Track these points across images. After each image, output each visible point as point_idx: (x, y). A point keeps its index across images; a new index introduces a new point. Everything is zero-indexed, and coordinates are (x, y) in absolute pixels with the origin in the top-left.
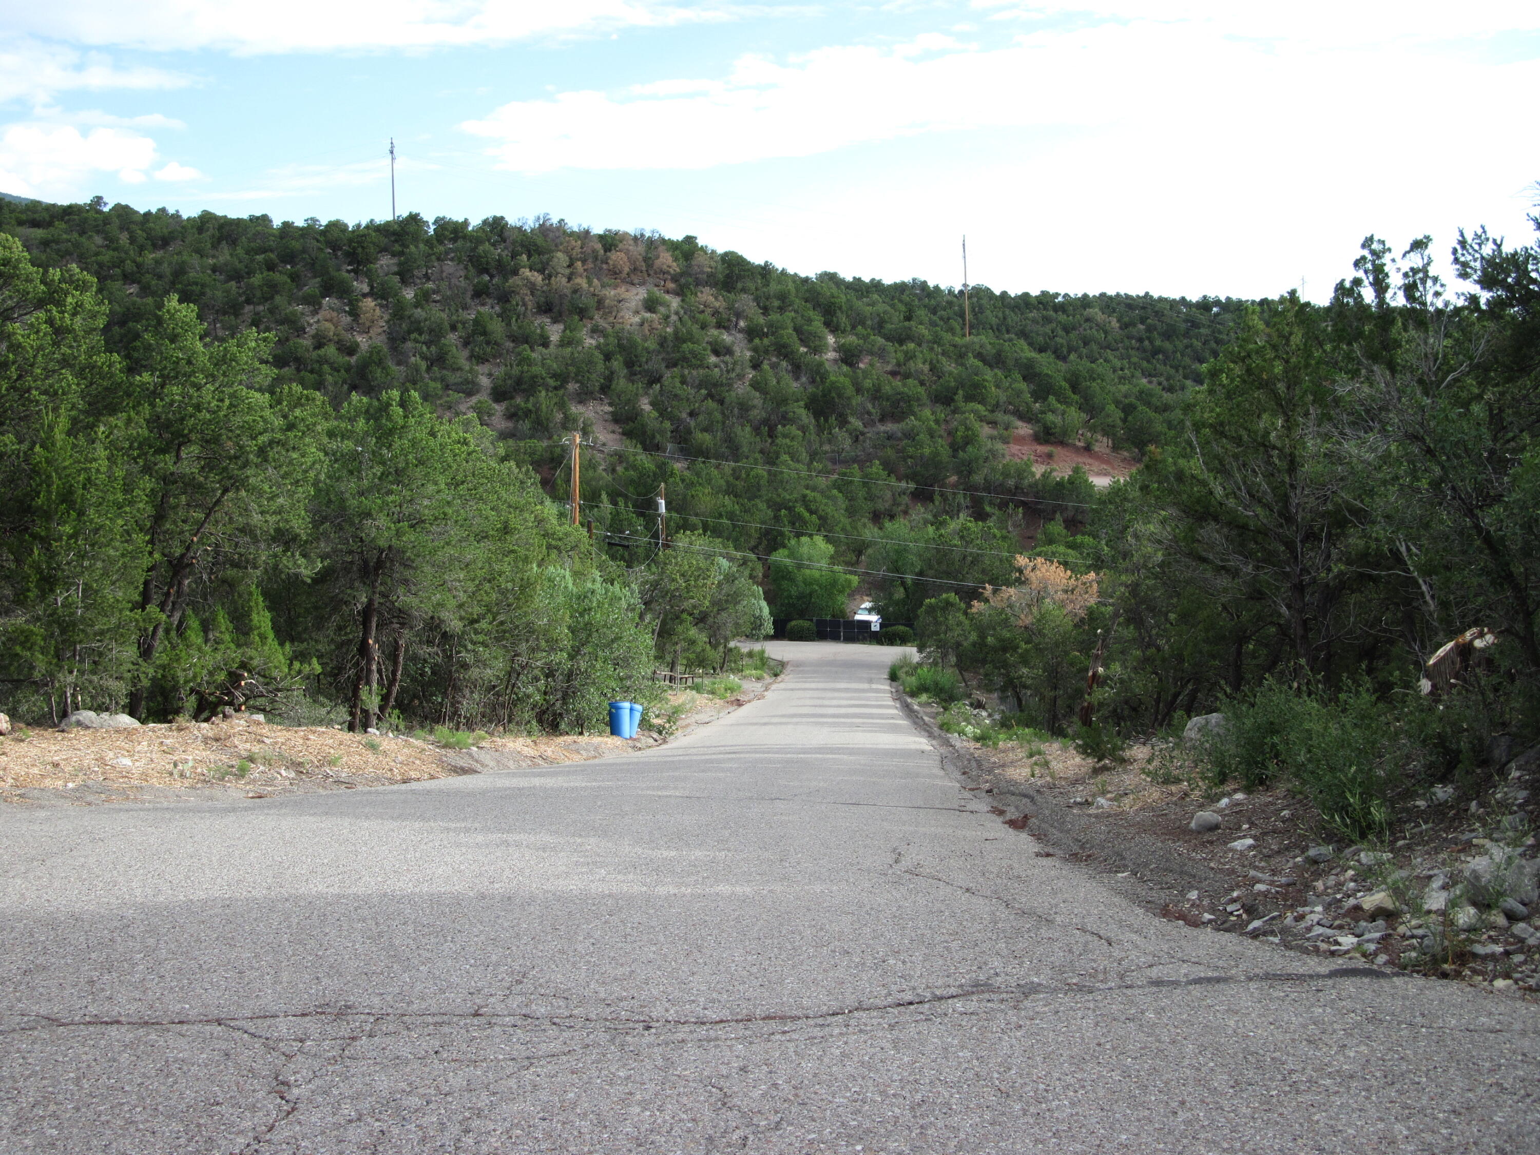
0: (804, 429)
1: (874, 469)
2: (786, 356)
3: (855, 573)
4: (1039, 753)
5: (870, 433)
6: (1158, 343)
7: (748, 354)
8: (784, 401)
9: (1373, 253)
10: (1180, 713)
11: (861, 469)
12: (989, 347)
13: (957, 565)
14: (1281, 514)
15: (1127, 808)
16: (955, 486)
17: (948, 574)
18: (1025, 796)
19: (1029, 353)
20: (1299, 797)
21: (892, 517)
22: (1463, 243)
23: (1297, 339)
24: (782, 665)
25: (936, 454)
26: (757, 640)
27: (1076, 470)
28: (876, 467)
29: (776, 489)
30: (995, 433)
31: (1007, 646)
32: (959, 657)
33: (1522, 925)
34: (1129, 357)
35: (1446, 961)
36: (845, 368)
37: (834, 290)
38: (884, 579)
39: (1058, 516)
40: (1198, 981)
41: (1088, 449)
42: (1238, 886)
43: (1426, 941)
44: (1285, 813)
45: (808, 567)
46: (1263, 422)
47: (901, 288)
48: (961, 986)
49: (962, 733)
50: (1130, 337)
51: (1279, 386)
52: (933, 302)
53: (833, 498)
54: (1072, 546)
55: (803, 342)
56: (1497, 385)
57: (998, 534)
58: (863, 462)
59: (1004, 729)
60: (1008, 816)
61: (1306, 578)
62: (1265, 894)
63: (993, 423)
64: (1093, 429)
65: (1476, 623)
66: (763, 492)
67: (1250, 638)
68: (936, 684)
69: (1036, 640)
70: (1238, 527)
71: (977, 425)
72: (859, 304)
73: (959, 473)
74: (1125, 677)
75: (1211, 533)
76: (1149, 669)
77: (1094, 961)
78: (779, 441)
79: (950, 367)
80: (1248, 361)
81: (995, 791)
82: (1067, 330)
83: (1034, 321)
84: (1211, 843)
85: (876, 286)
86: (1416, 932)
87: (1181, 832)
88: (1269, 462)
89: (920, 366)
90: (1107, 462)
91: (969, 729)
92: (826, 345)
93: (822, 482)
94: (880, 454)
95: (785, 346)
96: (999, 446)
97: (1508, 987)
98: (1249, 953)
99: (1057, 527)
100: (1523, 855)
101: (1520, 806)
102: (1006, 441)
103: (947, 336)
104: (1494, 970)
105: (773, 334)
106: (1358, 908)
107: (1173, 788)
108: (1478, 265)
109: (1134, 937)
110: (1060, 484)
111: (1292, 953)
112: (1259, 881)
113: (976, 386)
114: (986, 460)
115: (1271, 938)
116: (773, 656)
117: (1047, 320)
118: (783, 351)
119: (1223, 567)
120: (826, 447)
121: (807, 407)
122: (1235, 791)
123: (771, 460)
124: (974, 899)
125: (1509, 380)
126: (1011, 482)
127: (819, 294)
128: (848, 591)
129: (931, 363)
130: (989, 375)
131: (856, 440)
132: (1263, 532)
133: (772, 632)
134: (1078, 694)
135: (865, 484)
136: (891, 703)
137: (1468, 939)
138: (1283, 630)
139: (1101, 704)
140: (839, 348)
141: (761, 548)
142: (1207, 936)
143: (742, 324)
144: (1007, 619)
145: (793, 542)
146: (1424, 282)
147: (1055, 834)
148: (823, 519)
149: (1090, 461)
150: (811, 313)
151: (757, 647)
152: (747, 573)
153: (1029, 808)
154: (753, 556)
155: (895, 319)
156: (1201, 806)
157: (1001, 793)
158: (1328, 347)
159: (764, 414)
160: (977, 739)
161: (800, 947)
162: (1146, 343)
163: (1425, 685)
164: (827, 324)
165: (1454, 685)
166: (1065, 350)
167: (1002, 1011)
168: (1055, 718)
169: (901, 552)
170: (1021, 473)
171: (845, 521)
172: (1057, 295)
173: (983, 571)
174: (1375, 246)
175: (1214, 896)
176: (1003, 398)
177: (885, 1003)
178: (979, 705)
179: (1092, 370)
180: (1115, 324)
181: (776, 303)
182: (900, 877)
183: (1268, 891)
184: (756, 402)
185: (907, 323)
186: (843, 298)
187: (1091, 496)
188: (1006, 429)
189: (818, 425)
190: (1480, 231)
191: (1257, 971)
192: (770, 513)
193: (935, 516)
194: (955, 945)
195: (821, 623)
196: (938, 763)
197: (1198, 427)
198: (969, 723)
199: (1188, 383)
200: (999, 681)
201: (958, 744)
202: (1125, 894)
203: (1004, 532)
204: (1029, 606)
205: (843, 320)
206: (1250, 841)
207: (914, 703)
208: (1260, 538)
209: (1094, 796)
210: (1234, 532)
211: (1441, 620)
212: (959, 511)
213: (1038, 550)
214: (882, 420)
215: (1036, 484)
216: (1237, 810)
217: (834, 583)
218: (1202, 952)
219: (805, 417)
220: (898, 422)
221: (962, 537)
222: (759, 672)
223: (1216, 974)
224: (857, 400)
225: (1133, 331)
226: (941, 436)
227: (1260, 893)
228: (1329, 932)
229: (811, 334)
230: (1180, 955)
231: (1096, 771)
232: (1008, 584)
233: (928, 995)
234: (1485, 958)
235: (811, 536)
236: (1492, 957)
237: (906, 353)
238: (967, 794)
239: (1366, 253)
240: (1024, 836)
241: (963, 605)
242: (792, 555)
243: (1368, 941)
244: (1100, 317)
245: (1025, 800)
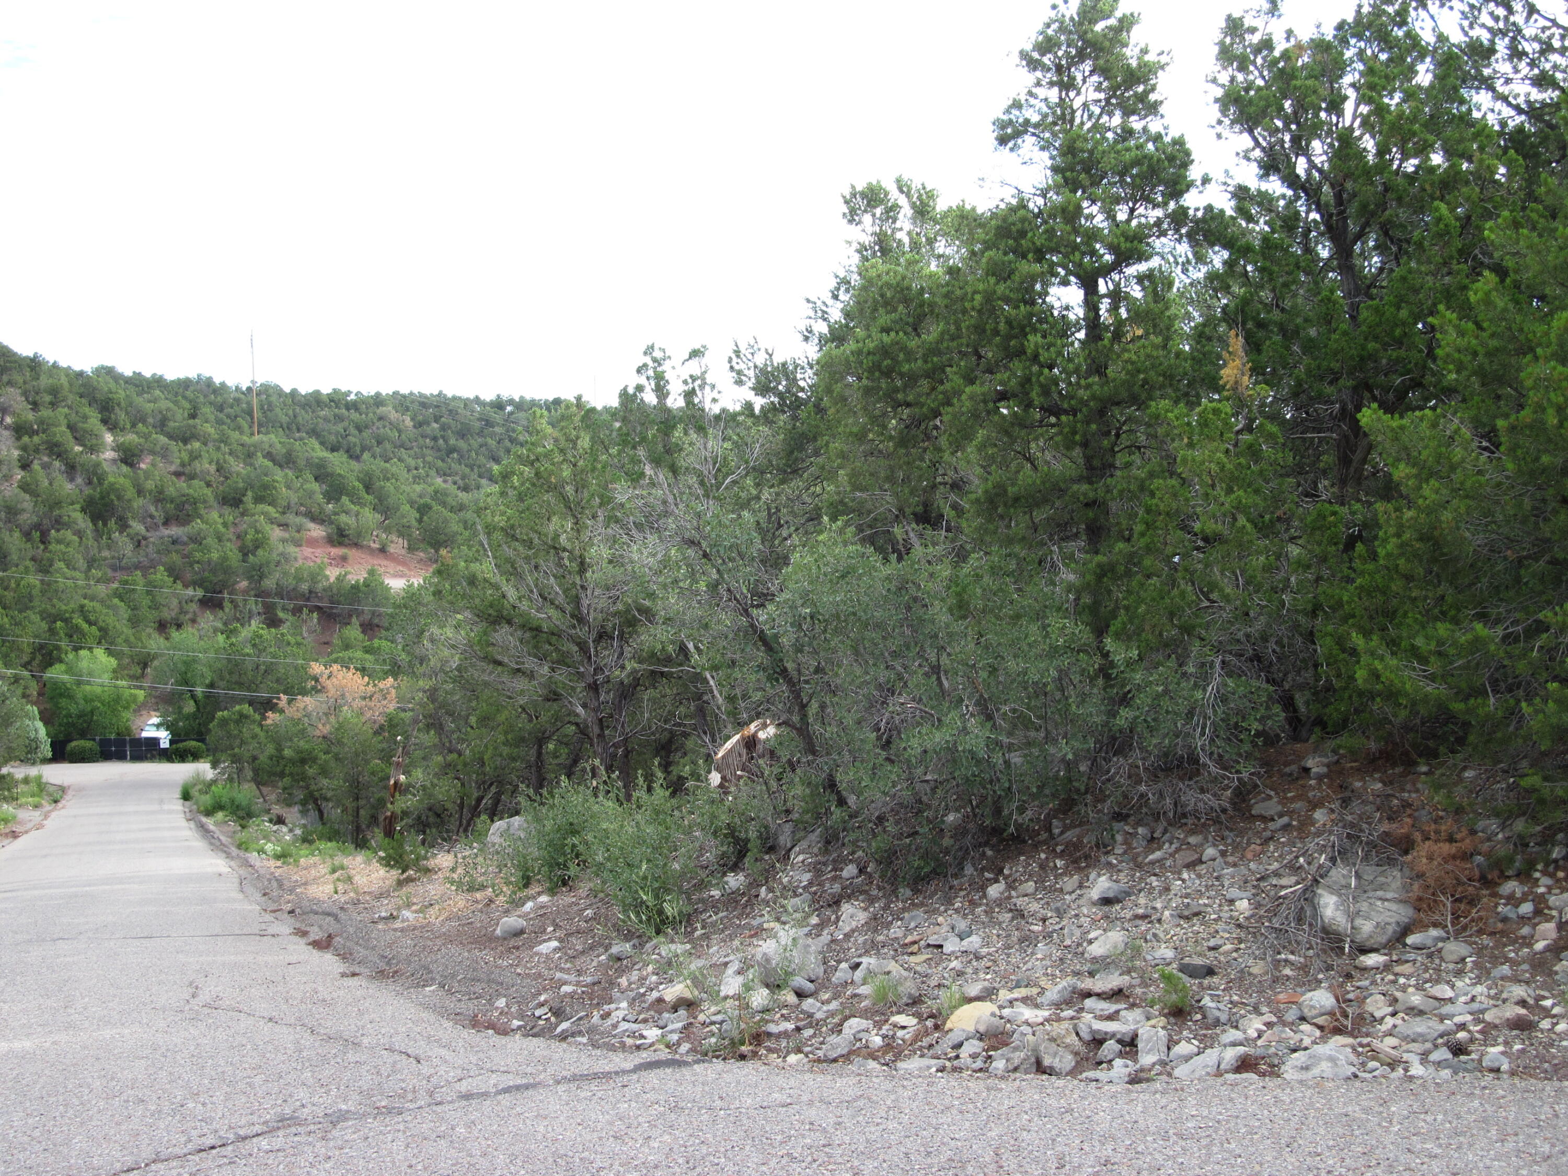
0: (80, 534)
1: (159, 576)
2: (59, 455)
3: (140, 688)
4: (342, 868)
5: (153, 537)
6: (452, 442)
7: (16, 453)
8: (58, 504)
9: (655, 360)
10: (484, 817)
11: (144, 576)
12: (279, 446)
13: (250, 674)
14: (572, 616)
15: (432, 920)
16: (246, 592)
17: (240, 685)
18: (329, 914)
19: (320, 453)
20: (601, 895)
21: (179, 626)
22: (737, 353)
23: (585, 442)
24: (63, 789)
25: (225, 558)
26: (34, 764)
27: (372, 572)
28: (160, 574)
29: (50, 599)
30: (287, 535)
31: (304, 759)
32: (256, 771)
33: (810, 1001)
34: (423, 457)
35: (743, 1044)
36: (125, 469)
37: (112, 385)
38: (173, 693)
39: (354, 620)
40: (507, 1090)
41: (383, 550)
42: (545, 990)
43: (725, 1026)
44: (589, 912)
45: (89, 683)
46: (555, 524)
47: (185, 384)
48: (266, 1123)
49: (261, 851)
50: (424, 436)
51: (568, 488)
52: (219, 399)
53: (114, 608)
54: (367, 650)
55: (78, 440)
56: (772, 486)
57: (292, 640)
58: (146, 570)
59: (306, 845)
60: (313, 937)
61: (600, 678)
62: (572, 995)
63: (284, 526)
64: (388, 530)
65: (758, 716)
66: (36, 603)
67: (549, 738)
68: (232, 801)
69: (335, 749)
70: (531, 629)
71: (268, 527)
72: (139, 401)
73: (250, 578)
74: (428, 784)
75: (505, 636)
76: (451, 775)
77: (403, 1081)
78: (53, 547)
79: (237, 467)
80: (537, 465)
81: (298, 911)
82: (359, 429)
83: (326, 419)
84: (517, 948)
85: (158, 382)
86: (714, 1018)
87: (486, 940)
88: (560, 565)
89: (206, 466)
90: (404, 564)
91: (269, 847)
92: (103, 444)
93: (102, 590)
94: (164, 559)
95: (57, 445)
96: (292, 549)
97: (799, 1062)
98: (556, 1056)
99: (353, 632)
100: (808, 935)
101: (804, 888)
102: (298, 544)
103: (235, 435)
104: (787, 1047)
105: (44, 431)
106: (660, 1000)
107: (478, 895)
108: (751, 373)
109: (443, 1052)
110: (355, 587)
111: (598, 1052)
112: (565, 983)
113: (265, 487)
114: (278, 564)
115: (579, 1039)
116: (52, 781)
117: (339, 418)
118: (55, 450)
119: (518, 670)
120: (106, 553)
121: (83, 510)
122: (539, 894)
123: (44, 568)
124: (277, 1028)
125: (783, 482)
126: (304, 587)
127: (95, 389)
128: (133, 706)
129: (218, 463)
130: (279, 475)
131: (138, 545)
132: (556, 634)
133: (50, 755)
134: (382, 803)
135: (148, 593)
136: (184, 823)
137: (762, 1020)
138: (583, 731)
139: (405, 813)
140: (118, 448)
141: (35, 663)
142: (517, 1042)
143: (8, 420)
144: (305, 729)
145: (71, 656)
146: (702, 387)
147: (360, 952)
148: (104, 630)
149: (385, 563)
150: (87, 410)
151: (33, 771)
152: (19, 692)
153: (333, 927)
154: (26, 674)
155: (179, 417)
156: (507, 912)
157: (304, 913)
158: (614, 451)
159: (35, 519)
160: (278, 857)
161: (89, 1101)
162: (441, 441)
163: (715, 778)
164: (104, 421)
165: (741, 777)
166: (358, 449)
167: (310, 1144)
168: (358, 829)
169: (189, 664)
170: (314, 577)
171: (128, 631)
172: (350, 392)
173: (278, 681)
174: (658, 354)
175: (522, 1002)
176: (294, 499)
177: (185, 1151)
178: (280, 821)
179: (386, 470)
180: (409, 423)
181: (48, 398)
182: (197, 1012)
183: (575, 992)
184: (25, 505)
185: (191, 422)
186: (121, 394)
187: (387, 599)
188: (298, 531)
189: (97, 530)
190: (752, 342)
191: (565, 1073)
192: (44, 626)
193: (225, 624)
194: (258, 1080)
195: (104, 743)
196: (236, 885)
197: (490, 530)
198: (269, 841)
199: (484, 482)
200: (300, 795)
201: (258, 864)
202: (434, 1009)
203: (299, 638)
204: (326, 714)
205: (121, 416)
206: (555, 944)
207: (209, 822)
208: (554, 639)
209: (399, 909)
210: (528, 635)
211: (728, 714)
212: (250, 618)
213: (334, 656)
214: (166, 523)
215: (330, 588)
216: (542, 915)
217: (117, 699)
218: (510, 1061)
219: (82, 521)
220: (183, 525)
221: (254, 645)
222: (36, 799)
223: (524, 1081)
224: (138, 503)
225: (427, 430)
226: (229, 540)
227: (566, 994)
228: (635, 1026)
229: (85, 431)
230: (489, 1065)
231: (400, 883)
232: (304, 692)
233: (232, 1136)
234: (779, 1036)
235: (90, 649)
236: (785, 1034)
237: (191, 453)
238: (268, 917)
239: (648, 360)
240: (328, 958)
241: (257, 717)
242: (69, 671)
243: (672, 1032)
244: (394, 416)
245: (329, 919)
